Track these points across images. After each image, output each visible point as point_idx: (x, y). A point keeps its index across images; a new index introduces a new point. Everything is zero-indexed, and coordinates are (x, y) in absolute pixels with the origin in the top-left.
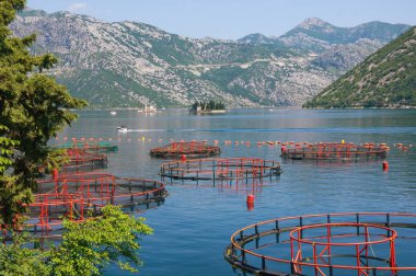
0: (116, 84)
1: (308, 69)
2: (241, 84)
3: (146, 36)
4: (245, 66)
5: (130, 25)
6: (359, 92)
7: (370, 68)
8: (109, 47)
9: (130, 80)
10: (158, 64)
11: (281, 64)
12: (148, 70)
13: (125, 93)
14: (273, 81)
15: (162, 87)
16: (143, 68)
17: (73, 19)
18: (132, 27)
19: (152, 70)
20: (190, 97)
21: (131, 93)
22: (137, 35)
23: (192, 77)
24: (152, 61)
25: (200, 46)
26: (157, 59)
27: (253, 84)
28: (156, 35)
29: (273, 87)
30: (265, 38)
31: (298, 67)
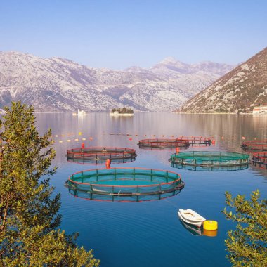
0: (49, 97)
1: (169, 89)
2: (128, 97)
3: (66, 67)
4: (130, 86)
5: (56, 60)
6: (212, 103)
7: (217, 89)
8: (43, 73)
9: (57, 94)
10: (74, 84)
11: (153, 85)
12: (69, 88)
13: (55, 102)
14: (148, 96)
15: (78, 99)
16: (65, 86)
17: (20, 56)
18: (58, 61)
19: (71, 88)
20: (96, 105)
21: (59, 103)
22: (61, 66)
23: (97, 93)
24: (71, 83)
25: (101, 73)
26: (74, 81)
27: (135, 98)
28: (73, 66)
29: (148, 100)
30: (141, 70)
31: (163, 87)
